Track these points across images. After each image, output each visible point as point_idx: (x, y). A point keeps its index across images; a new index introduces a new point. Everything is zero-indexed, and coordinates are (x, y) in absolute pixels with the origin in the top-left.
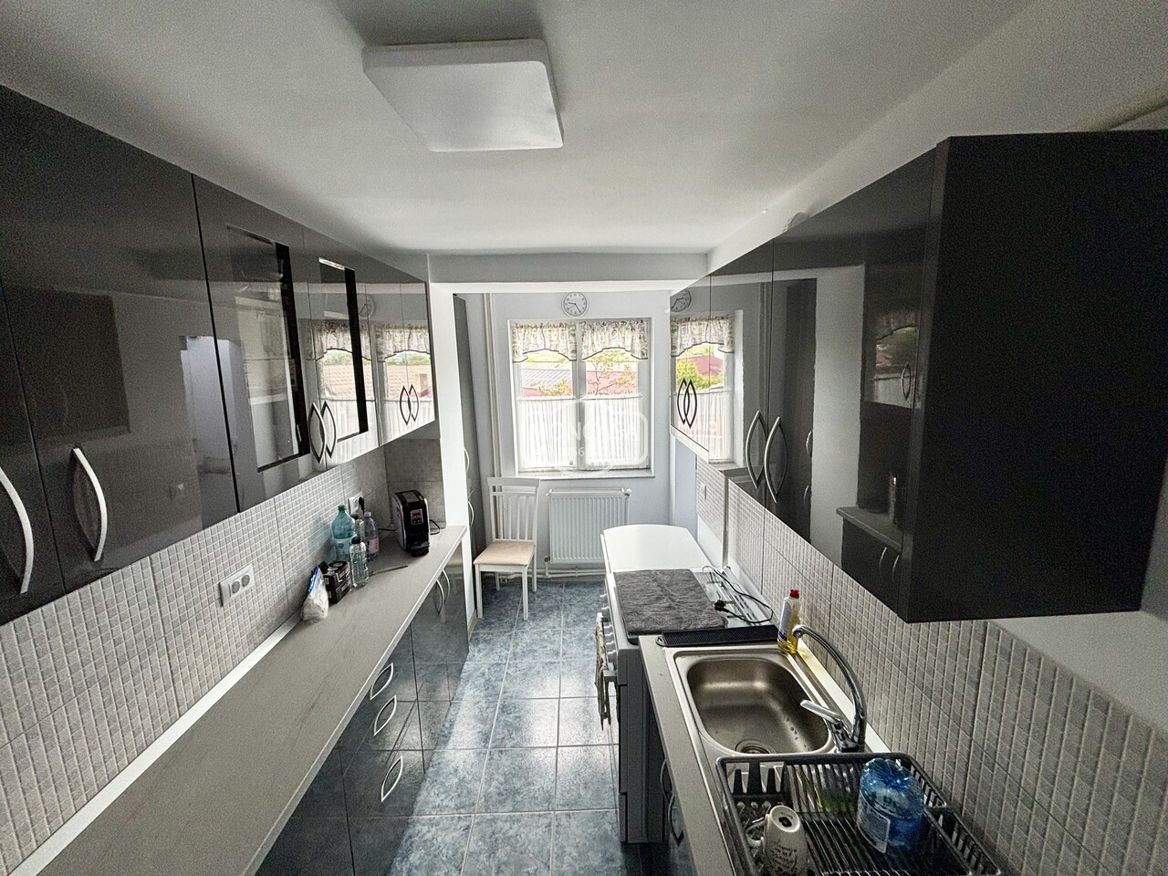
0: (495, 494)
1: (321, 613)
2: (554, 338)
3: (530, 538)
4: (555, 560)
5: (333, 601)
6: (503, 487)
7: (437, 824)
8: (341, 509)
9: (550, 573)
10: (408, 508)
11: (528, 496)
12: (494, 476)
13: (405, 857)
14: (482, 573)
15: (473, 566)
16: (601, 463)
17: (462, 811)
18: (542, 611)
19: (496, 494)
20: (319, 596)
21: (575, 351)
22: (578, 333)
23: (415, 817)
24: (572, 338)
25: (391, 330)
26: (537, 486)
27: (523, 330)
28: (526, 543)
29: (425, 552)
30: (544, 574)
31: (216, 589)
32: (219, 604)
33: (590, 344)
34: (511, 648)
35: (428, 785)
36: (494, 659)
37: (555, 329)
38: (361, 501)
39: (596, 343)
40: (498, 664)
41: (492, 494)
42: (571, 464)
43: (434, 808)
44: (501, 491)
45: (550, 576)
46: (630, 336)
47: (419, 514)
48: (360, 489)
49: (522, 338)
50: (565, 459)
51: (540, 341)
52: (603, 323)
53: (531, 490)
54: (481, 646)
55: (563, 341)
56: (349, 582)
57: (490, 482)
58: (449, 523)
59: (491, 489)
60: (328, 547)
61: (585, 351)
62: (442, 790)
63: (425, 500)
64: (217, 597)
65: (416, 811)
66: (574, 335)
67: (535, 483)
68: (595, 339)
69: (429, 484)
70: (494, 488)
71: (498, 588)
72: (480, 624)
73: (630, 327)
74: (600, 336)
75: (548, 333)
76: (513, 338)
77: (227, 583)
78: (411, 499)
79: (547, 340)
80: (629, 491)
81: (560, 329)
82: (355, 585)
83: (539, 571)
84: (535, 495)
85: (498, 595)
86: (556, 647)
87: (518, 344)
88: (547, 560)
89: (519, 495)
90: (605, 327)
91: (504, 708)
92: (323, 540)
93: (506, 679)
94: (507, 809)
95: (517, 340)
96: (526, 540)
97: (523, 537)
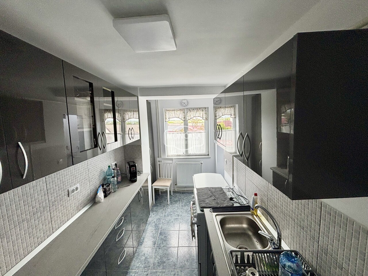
0: (159, 163)
1: (101, 200)
2: (178, 114)
3: (170, 177)
4: (178, 185)
5: (105, 196)
6: (162, 161)
7: (137, 273)
8: (109, 167)
9: (177, 189)
10: (131, 167)
11: (170, 164)
12: (159, 157)
14: (155, 189)
15: (152, 186)
16: (193, 153)
17: (146, 269)
18: (174, 201)
19: (160, 163)
20: (101, 194)
21: (184, 118)
22: (186, 112)
23: (130, 270)
24: (184, 114)
25: (127, 112)
26: (173, 161)
27: (168, 111)
28: (169, 179)
29: (135, 181)
30: (175, 189)
31: (67, 191)
32: (68, 196)
33: (189, 116)
34: (164, 214)
35: (135, 259)
36: (158, 217)
37: (178, 111)
38: (116, 164)
39: (191, 115)
40: (159, 219)
41: (158, 163)
42: (184, 153)
43: (137, 267)
44: (161, 162)
45: (177, 190)
46: (202, 113)
47: (134, 169)
48: (115, 161)
49: (168, 114)
50: (182, 151)
51: (174, 115)
52: (194, 109)
54: (154, 213)
55: (181, 114)
56: (111, 190)
57: (158, 159)
58: (144, 172)
59: (158, 161)
60: (105, 179)
61: (188, 118)
62: (139, 261)
63: (136, 164)
64: (67, 194)
65: (130, 268)
66: (184, 113)
67: (172, 159)
68: (191, 114)
69: (138, 159)
70: (159, 161)
71: (160, 194)
72: (153, 206)
73: (202, 110)
74: (192, 113)
75: (176, 112)
76: (165, 114)
77: (70, 189)
78: (132, 164)
79: (176, 114)
80: (202, 162)
81: (180, 111)
82: (113, 191)
83: (174, 188)
84: (172, 163)
85: (160, 196)
86: (178, 213)
88: (176, 185)
89: (167, 164)
90: (194, 110)
91: (161, 234)
92: (103, 177)
93: (162, 224)
94: (161, 268)
95: (166, 115)
96: (169, 178)
97: (168, 177)
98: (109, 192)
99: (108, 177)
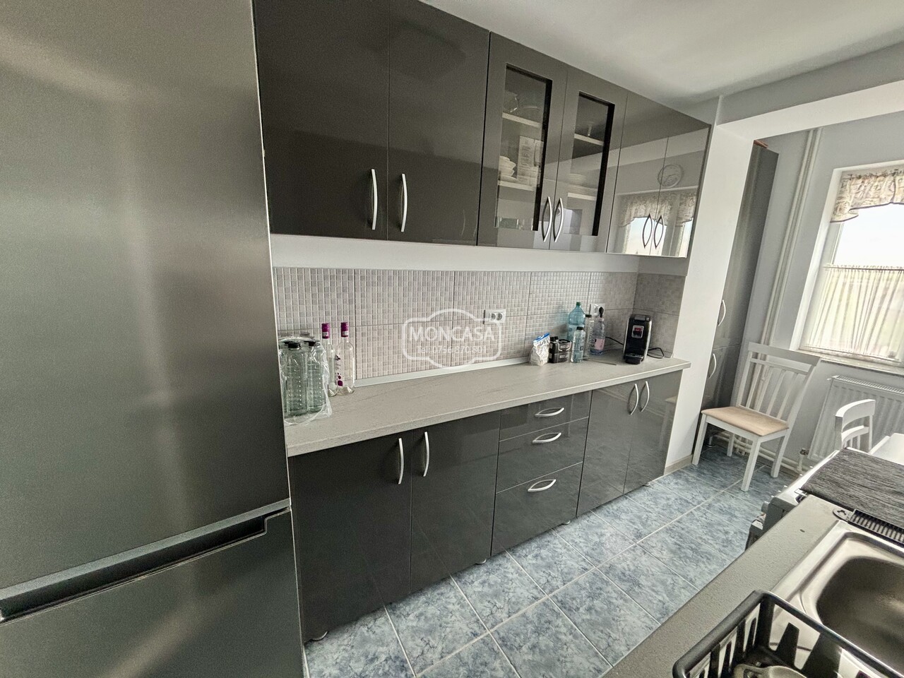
0: (755, 361)
1: (540, 362)
3: (785, 417)
5: (551, 360)
6: (768, 357)
7: (568, 550)
11: (797, 372)
12: (759, 342)
14: (709, 426)
15: (701, 415)
17: (589, 558)
19: (758, 361)
20: (542, 353)
26: (815, 366)
27: (860, 181)
28: (777, 420)
31: (483, 312)
36: (683, 495)
40: (687, 502)
41: (750, 359)
44: (764, 359)
47: (640, 330)
48: (602, 302)
49: (854, 191)
51: (885, 194)
53: (806, 367)
54: (680, 481)
57: (750, 347)
58: (675, 355)
59: (752, 355)
64: (482, 317)
67: (813, 361)
70: (756, 354)
71: (730, 453)
76: (840, 193)
77: (489, 312)
78: (639, 317)
79: (900, 190)
83: (786, 459)
84: (807, 374)
87: (847, 200)
88: (805, 453)
89: (785, 369)
95: (846, 195)
97: (775, 413)
98: (561, 357)
99: (570, 326)
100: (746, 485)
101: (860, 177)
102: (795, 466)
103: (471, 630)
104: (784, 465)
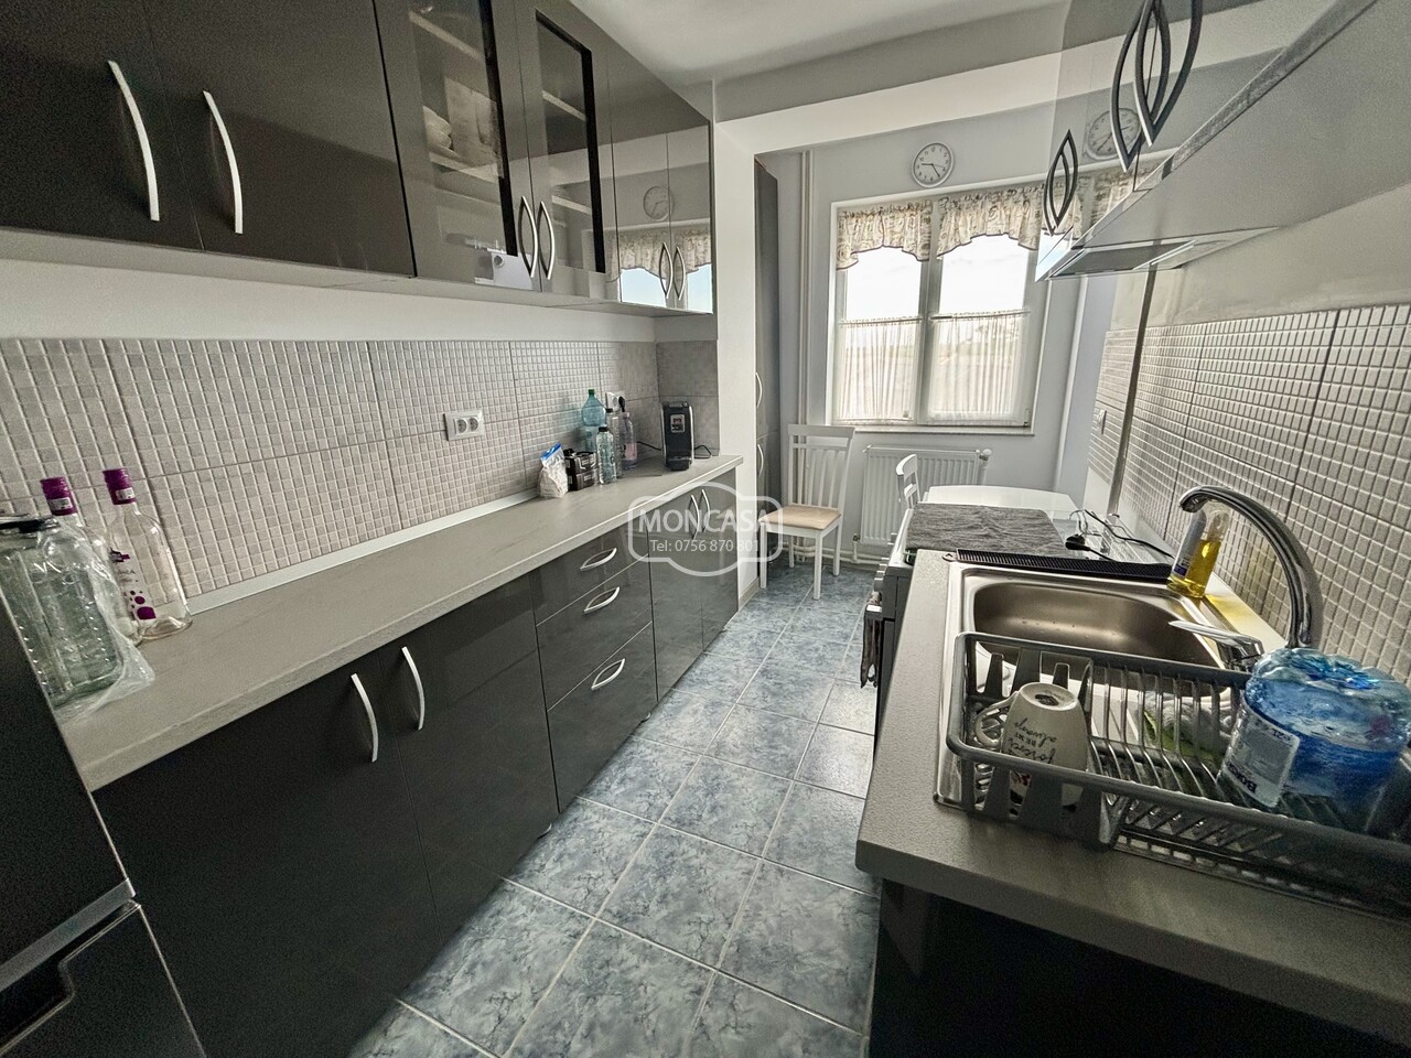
0: (796, 446)
1: (556, 491)
2: (898, 229)
3: (835, 505)
4: (866, 539)
5: (573, 487)
6: (808, 438)
7: (661, 751)
9: (858, 558)
10: (669, 411)
11: (838, 449)
12: (797, 423)
13: (623, 767)
14: (768, 534)
16: (951, 415)
17: (690, 748)
18: (841, 594)
19: (799, 446)
20: (557, 475)
21: (927, 246)
22: (935, 216)
23: (641, 739)
24: (925, 225)
26: (850, 438)
27: (854, 220)
28: (829, 510)
29: (684, 466)
31: (441, 418)
32: (444, 437)
33: (952, 232)
34: (791, 622)
35: (662, 716)
36: (764, 626)
37: (901, 215)
38: (621, 400)
39: (961, 229)
40: (770, 632)
41: (792, 445)
42: (906, 416)
43: (662, 737)
44: (805, 442)
45: (859, 561)
46: (1020, 213)
47: (680, 420)
49: (851, 232)
50: (897, 409)
51: (877, 236)
52: (976, 197)
53: (842, 442)
54: (755, 612)
55: (909, 228)
56: (594, 474)
57: (791, 430)
58: (723, 452)
59: (792, 439)
60: (577, 432)
61: (942, 242)
62: (675, 725)
63: (690, 407)
64: (442, 428)
65: (644, 734)
66: (928, 221)
67: (847, 432)
68: (960, 223)
69: (703, 400)
70: (796, 437)
71: (792, 565)
72: (756, 594)
73: (1022, 199)
74: (969, 219)
75: (890, 221)
76: (840, 233)
77: (453, 417)
79: (888, 232)
80: (987, 452)
81: (908, 214)
83: (844, 552)
84: (846, 449)
85: (788, 570)
86: (847, 631)
87: (846, 242)
88: (857, 538)
89: (826, 449)
90: (979, 203)
91: (764, 672)
93: (776, 647)
94: (741, 762)
95: (845, 236)
96: (830, 507)
97: (825, 504)
98: (586, 478)
100: (818, 594)
101: (853, 216)
102: (851, 557)
103: (568, 933)
104: (843, 559)
